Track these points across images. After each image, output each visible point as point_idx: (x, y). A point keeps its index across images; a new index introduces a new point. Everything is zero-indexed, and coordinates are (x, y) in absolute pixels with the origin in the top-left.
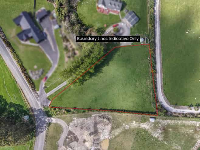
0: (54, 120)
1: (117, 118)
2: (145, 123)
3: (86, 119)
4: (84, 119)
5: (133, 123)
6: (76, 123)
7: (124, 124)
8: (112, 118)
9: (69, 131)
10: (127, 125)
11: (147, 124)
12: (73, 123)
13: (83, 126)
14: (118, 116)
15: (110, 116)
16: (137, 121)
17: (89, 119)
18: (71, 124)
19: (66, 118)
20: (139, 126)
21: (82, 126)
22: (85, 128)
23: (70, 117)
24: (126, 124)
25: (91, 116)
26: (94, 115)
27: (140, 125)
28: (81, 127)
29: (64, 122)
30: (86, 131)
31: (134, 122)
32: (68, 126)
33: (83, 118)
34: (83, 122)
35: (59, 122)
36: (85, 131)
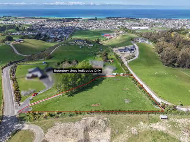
0: (26, 127)
1: (117, 120)
2: (157, 124)
3: (72, 123)
4: (71, 123)
5: (140, 124)
6: (57, 129)
7: (128, 127)
8: (109, 120)
9: (44, 140)
10: (133, 128)
11: (160, 124)
12: (54, 129)
13: (68, 133)
14: (117, 117)
15: (106, 118)
16: (145, 122)
17: (77, 123)
18: (50, 130)
19: (45, 124)
20: (151, 128)
21: (66, 132)
22: (69, 134)
23: (52, 121)
24: (131, 127)
25: (80, 119)
26: (85, 119)
27: (152, 126)
28: (64, 133)
29: (40, 128)
30: (72, 138)
31: (142, 123)
32: (45, 133)
33: (68, 122)
34: (69, 127)
35: (32, 129)
36: (70, 139)
